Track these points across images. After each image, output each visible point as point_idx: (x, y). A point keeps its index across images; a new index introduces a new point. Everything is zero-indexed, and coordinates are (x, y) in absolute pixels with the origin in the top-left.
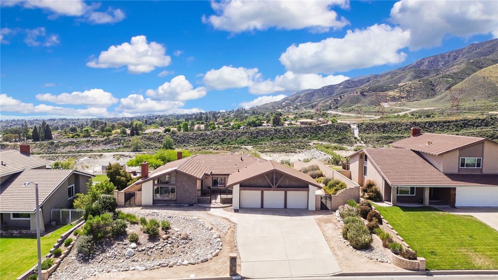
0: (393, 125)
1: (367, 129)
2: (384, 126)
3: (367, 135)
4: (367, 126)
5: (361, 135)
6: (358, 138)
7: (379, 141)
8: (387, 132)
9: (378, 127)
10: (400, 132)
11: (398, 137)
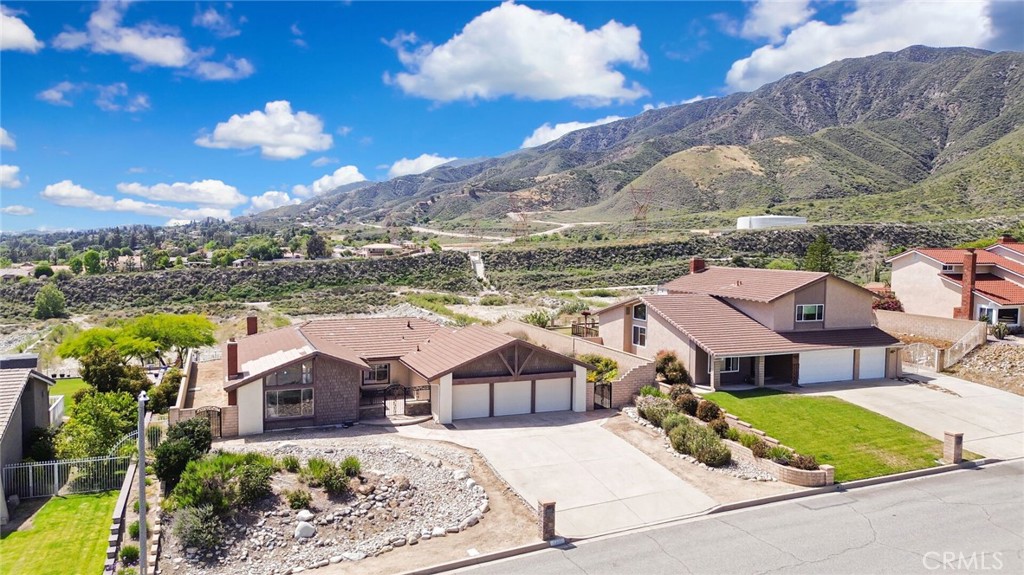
0: (544, 254)
1: (500, 263)
2: (529, 256)
3: (500, 274)
4: (499, 257)
5: (489, 273)
6: (485, 279)
7: (522, 285)
8: (535, 267)
9: (518, 259)
10: (557, 267)
11: (553, 276)
